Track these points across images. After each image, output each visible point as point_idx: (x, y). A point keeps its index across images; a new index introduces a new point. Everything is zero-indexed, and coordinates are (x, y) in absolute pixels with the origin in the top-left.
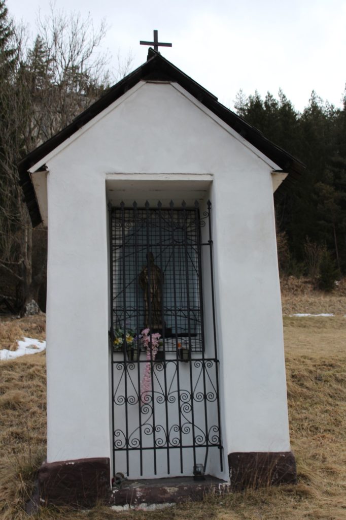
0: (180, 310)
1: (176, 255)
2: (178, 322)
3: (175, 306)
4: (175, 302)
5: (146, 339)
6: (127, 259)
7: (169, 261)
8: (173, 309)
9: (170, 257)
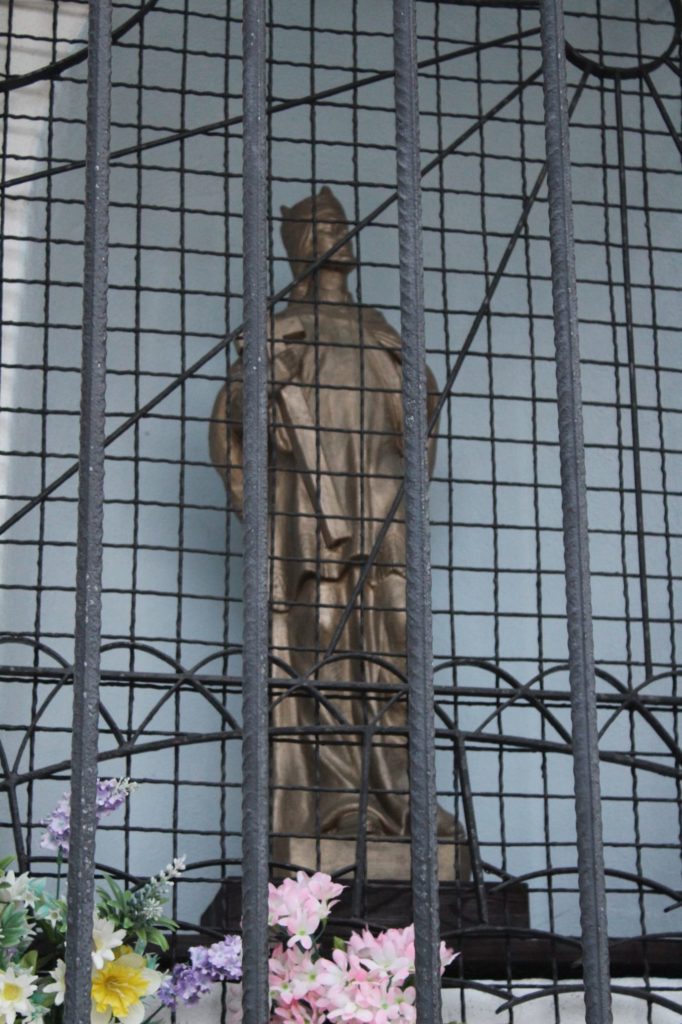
0: (629, 701)
1: (583, 184)
2: (615, 822)
3: (577, 661)
4: (577, 617)
5: (300, 988)
6: (121, 184)
7: (521, 233)
8: (558, 682)
9: (527, 202)
